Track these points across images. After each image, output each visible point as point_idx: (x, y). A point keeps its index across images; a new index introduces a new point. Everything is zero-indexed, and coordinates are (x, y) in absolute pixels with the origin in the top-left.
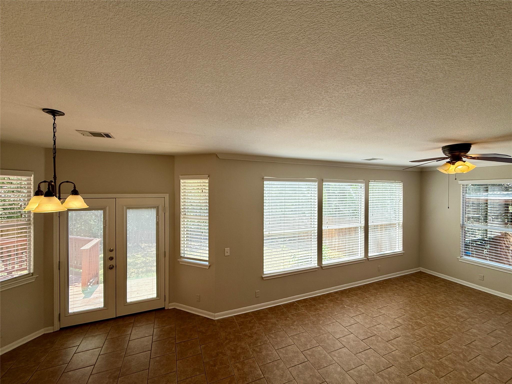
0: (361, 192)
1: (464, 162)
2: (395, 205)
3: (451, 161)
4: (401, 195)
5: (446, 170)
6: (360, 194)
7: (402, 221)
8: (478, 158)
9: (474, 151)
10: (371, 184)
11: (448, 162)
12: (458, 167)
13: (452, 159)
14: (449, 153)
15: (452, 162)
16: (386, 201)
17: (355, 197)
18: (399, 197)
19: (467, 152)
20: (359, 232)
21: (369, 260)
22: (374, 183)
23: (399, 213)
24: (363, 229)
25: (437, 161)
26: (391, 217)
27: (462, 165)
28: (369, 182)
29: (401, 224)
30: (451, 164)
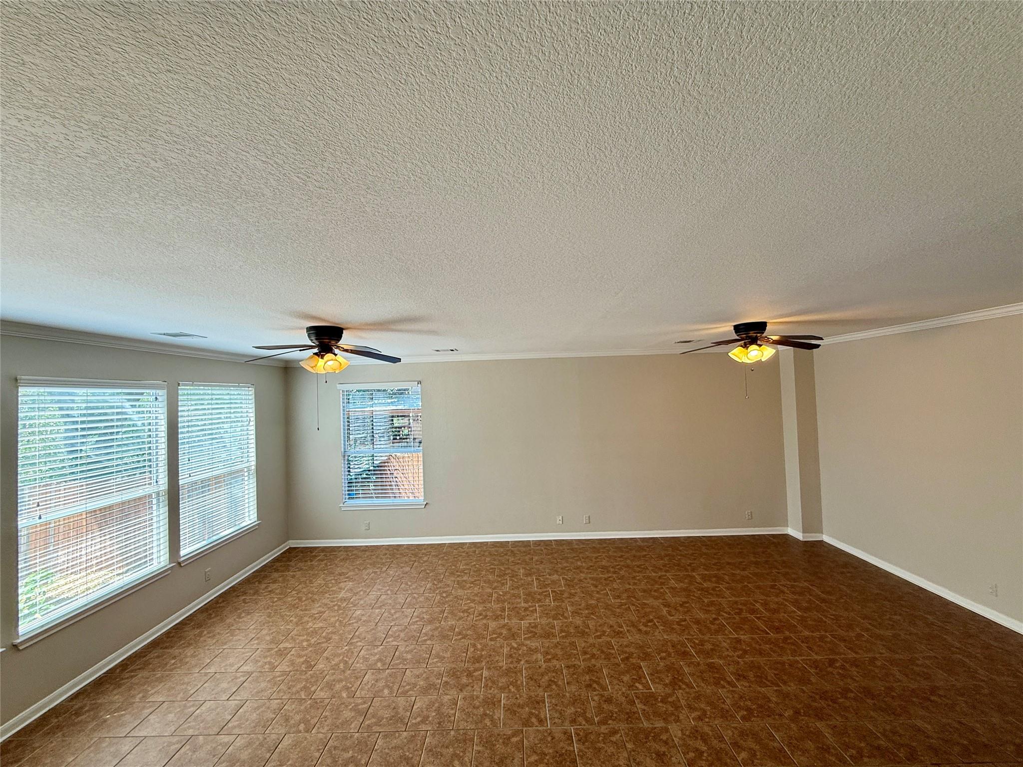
0: (157, 409)
1: (336, 355)
2: (241, 433)
3: (320, 352)
4: (250, 411)
5: (312, 367)
6: (154, 415)
7: (254, 463)
8: (352, 352)
9: (347, 340)
10: (184, 391)
11: (316, 354)
12: (328, 363)
13: (320, 350)
14: (316, 339)
15: (320, 355)
16: (222, 425)
17: (139, 423)
18: (247, 416)
19: (339, 341)
20: (155, 507)
21: (182, 565)
22: (191, 388)
23: (248, 448)
24: (164, 499)
25: (300, 350)
26: (233, 458)
27: (332, 360)
28: (179, 385)
29: (253, 467)
30: (319, 357)
